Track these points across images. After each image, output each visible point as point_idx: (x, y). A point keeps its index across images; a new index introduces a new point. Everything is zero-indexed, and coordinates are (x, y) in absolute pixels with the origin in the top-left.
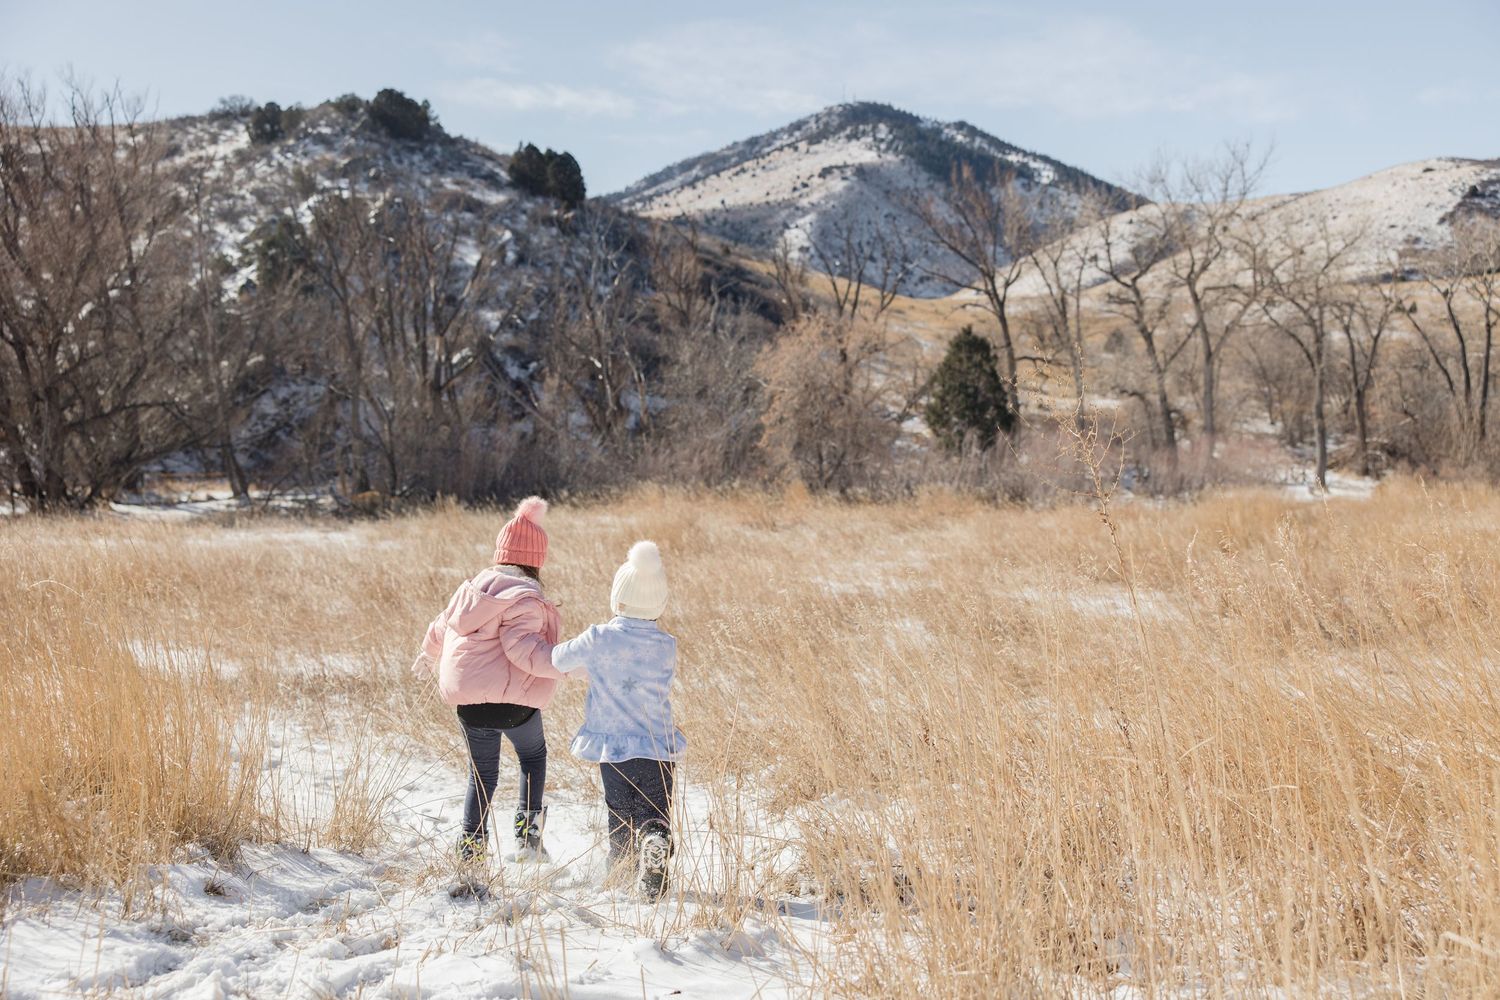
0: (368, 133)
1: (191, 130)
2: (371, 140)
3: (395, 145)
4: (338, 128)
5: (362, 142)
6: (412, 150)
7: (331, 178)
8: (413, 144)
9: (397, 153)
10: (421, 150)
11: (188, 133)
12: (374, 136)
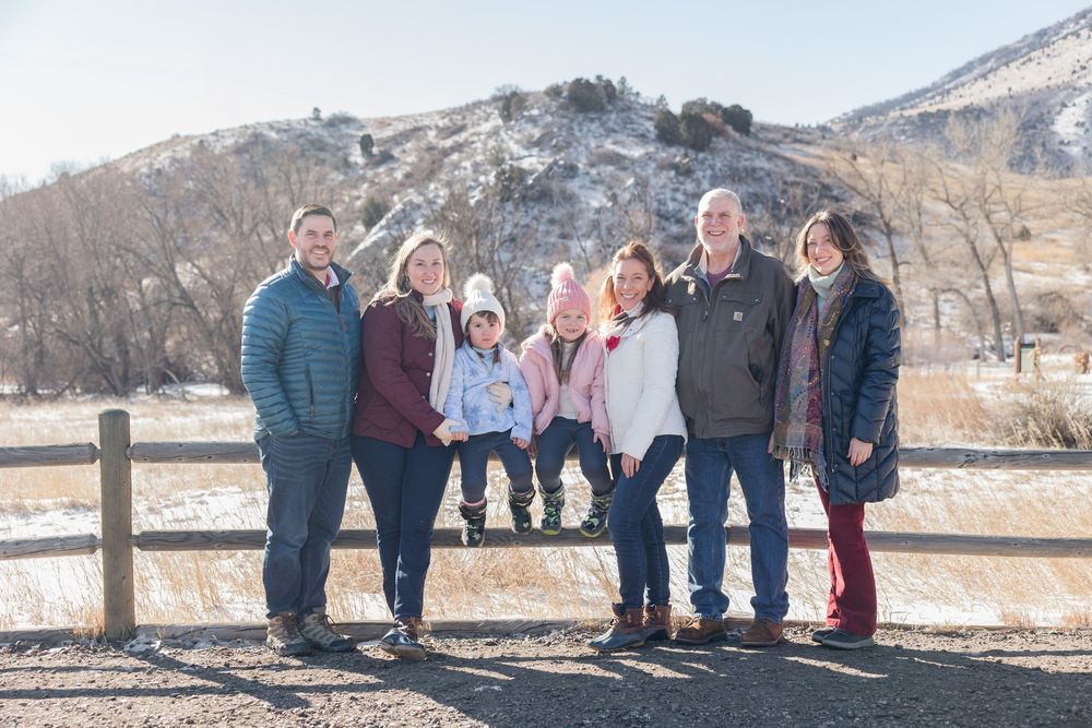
0: (561, 112)
1: (477, 111)
2: (564, 117)
3: (581, 117)
4: (543, 110)
5: (556, 119)
6: (592, 120)
7: (528, 148)
8: (594, 116)
9: (580, 124)
10: (599, 119)
11: (474, 114)
12: (565, 113)
